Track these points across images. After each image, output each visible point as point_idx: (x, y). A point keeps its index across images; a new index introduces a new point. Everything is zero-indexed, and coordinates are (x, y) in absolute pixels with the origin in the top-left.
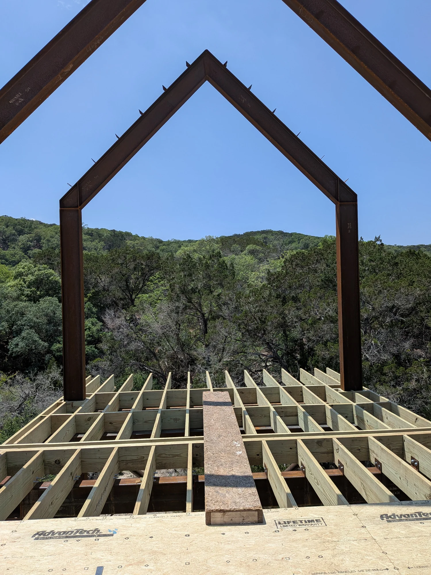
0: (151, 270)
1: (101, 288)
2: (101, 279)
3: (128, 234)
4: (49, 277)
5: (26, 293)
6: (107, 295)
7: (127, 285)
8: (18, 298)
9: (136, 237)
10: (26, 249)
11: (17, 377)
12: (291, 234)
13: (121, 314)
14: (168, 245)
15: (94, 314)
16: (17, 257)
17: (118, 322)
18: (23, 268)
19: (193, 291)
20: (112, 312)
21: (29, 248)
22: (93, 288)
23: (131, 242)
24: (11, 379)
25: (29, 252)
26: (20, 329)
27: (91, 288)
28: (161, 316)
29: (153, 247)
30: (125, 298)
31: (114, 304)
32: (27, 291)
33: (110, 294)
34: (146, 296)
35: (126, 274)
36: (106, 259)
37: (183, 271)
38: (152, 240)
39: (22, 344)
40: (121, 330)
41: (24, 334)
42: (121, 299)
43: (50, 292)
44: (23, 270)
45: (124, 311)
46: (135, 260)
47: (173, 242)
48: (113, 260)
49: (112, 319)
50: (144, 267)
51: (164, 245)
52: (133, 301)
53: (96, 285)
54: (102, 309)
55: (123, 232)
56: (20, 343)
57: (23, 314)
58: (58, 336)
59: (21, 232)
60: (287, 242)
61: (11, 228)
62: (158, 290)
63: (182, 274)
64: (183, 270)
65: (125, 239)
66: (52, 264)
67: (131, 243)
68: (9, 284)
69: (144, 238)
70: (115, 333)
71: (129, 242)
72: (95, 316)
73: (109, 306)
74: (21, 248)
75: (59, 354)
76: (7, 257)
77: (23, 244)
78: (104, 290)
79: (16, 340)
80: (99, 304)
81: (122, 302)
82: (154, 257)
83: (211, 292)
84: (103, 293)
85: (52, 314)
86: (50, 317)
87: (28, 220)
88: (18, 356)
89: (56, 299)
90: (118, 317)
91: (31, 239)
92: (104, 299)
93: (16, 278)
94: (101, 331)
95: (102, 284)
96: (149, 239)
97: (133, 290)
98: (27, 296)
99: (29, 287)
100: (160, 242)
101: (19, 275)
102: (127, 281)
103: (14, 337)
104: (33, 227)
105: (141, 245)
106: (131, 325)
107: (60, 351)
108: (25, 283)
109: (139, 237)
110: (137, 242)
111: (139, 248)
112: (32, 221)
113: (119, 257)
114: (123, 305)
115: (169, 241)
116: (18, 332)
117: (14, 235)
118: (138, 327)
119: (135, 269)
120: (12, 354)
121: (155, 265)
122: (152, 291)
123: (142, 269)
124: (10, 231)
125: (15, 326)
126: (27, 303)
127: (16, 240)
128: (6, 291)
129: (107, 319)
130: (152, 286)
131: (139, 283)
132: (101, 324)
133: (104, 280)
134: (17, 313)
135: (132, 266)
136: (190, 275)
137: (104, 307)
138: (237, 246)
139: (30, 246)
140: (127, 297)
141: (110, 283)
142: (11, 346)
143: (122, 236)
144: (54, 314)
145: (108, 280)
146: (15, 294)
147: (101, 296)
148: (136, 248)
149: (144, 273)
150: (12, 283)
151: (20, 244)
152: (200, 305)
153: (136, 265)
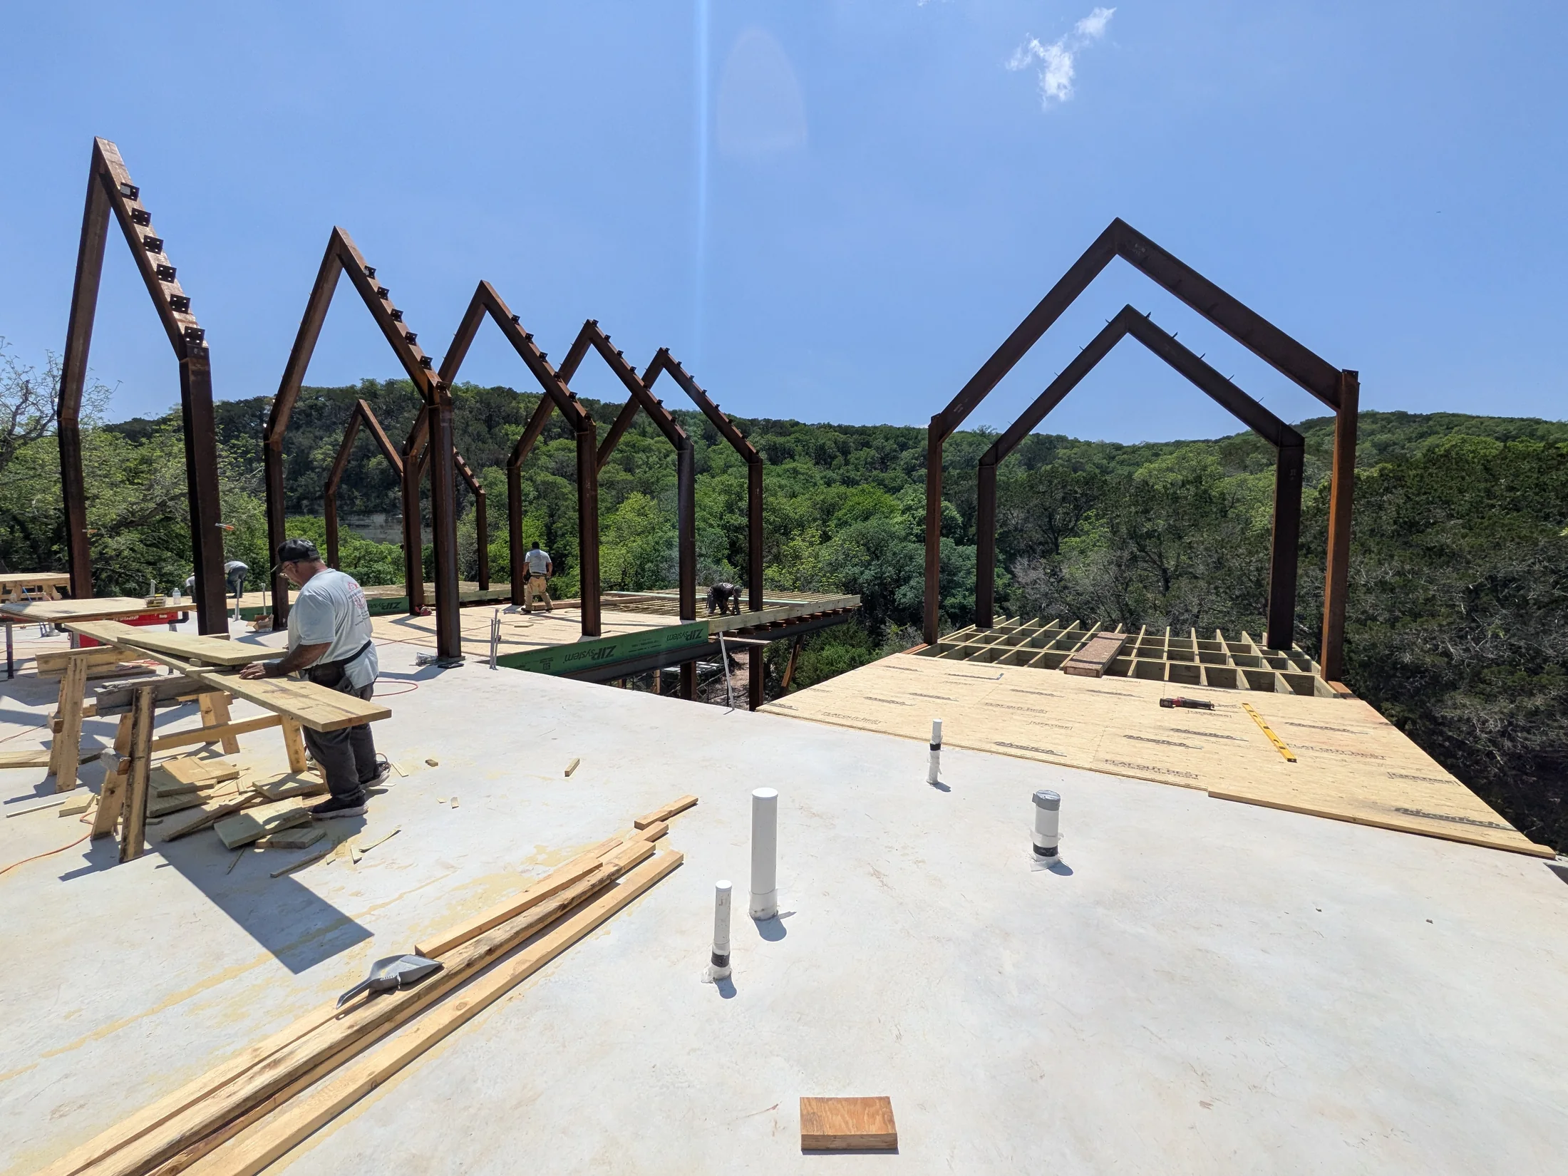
0: (1091, 500)
1: (1011, 528)
2: (1012, 514)
3: (1061, 439)
4: (944, 511)
5: (915, 531)
6: (1019, 537)
7: (1050, 522)
8: (905, 539)
9: (1075, 443)
10: (909, 470)
11: (909, 629)
12: (1428, 418)
13: (1038, 564)
14: (1134, 452)
15: (1001, 562)
16: (899, 481)
17: (1033, 575)
18: (913, 500)
19: (1149, 535)
20: (1025, 562)
21: (913, 468)
22: (1001, 526)
23: (1065, 451)
24: (901, 630)
25: (914, 473)
26: (909, 576)
27: (998, 527)
28: (1094, 568)
29: (1105, 458)
30: (1047, 543)
31: (1030, 551)
32: (917, 530)
33: (1025, 536)
34: (1074, 541)
35: (1050, 507)
36: (1021, 485)
37: (1134, 505)
38: (1102, 446)
39: (910, 595)
40: (1037, 586)
41: (913, 583)
42: (1041, 543)
43: (944, 532)
44: (912, 503)
45: (1043, 561)
46: (1064, 487)
47: (1143, 447)
48: (1032, 487)
49: (1025, 570)
50: (1078, 495)
51: (1124, 454)
52: (1057, 546)
53: (1004, 524)
54: (1011, 558)
55: (1052, 436)
56: (908, 593)
57: (911, 558)
58: (952, 588)
59: (903, 447)
60: (1414, 435)
61: (891, 442)
62: (1096, 533)
63: (1133, 509)
64: (1136, 504)
65: (1055, 447)
66: (947, 494)
67: (1064, 454)
68: (896, 520)
69: (1088, 444)
70: (1029, 590)
71: (1061, 452)
72: (1002, 565)
73: (1021, 553)
74: (903, 469)
75: (953, 610)
76: (886, 482)
77: (906, 463)
78: (1016, 529)
79: (904, 589)
80: (1008, 549)
81: (1041, 547)
82: (1096, 481)
83: (1180, 538)
84: (1015, 534)
85: (946, 560)
86: (944, 563)
87: (914, 428)
88: (904, 609)
89: (952, 540)
90: (1034, 569)
91: (916, 455)
92: (1015, 542)
93: (903, 513)
94: (1009, 585)
95: (1013, 522)
96: (1098, 445)
97: (1060, 531)
98: (916, 536)
99: (919, 524)
100: (1118, 447)
101: (908, 509)
102: (1051, 517)
103: (901, 585)
104: (919, 438)
105: (1083, 456)
106: (1052, 580)
107: (955, 608)
108: (914, 519)
109: (1079, 442)
110: (1075, 450)
111: (1078, 462)
112: (919, 429)
113: (1041, 482)
114: (1043, 552)
115: (1134, 446)
116: (907, 580)
117: (895, 451)
118: (1062, 583)
119: (1064, 499)
120: (899, 605)
121: (1096, 493)
122: (1087, 533)
123: (1076, 499)
124: (890, 445)
125: (903, 573)
126: (917, 545)
127: (898, 458)
128: (893, 529)
129: (1018, 569)
130: (1087, 527)
131: (1070, 521)
132: (1009, 576)
133: (1016, 516)
134: (905, 556)
135: (1060, 495)
136: (1146, 511)
137: (1014, 555)
138: (1260, 456)
139: (914, 466)
140: (1049, 541)
141: (1026, 520)
142: (898, 596)
143: (1051, 442)
144: (949, 560)
145: (1022, 515)
146: (903, 533)
147: (1012, 538)
148: (1073, 461)
149: (1078, 506)
150: (899, 519)
151: (902, 463)
152: (1160, 556)
153: (1067, 493)
